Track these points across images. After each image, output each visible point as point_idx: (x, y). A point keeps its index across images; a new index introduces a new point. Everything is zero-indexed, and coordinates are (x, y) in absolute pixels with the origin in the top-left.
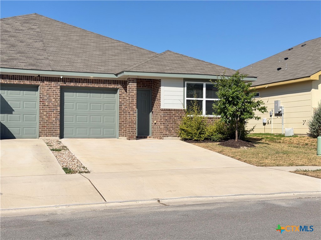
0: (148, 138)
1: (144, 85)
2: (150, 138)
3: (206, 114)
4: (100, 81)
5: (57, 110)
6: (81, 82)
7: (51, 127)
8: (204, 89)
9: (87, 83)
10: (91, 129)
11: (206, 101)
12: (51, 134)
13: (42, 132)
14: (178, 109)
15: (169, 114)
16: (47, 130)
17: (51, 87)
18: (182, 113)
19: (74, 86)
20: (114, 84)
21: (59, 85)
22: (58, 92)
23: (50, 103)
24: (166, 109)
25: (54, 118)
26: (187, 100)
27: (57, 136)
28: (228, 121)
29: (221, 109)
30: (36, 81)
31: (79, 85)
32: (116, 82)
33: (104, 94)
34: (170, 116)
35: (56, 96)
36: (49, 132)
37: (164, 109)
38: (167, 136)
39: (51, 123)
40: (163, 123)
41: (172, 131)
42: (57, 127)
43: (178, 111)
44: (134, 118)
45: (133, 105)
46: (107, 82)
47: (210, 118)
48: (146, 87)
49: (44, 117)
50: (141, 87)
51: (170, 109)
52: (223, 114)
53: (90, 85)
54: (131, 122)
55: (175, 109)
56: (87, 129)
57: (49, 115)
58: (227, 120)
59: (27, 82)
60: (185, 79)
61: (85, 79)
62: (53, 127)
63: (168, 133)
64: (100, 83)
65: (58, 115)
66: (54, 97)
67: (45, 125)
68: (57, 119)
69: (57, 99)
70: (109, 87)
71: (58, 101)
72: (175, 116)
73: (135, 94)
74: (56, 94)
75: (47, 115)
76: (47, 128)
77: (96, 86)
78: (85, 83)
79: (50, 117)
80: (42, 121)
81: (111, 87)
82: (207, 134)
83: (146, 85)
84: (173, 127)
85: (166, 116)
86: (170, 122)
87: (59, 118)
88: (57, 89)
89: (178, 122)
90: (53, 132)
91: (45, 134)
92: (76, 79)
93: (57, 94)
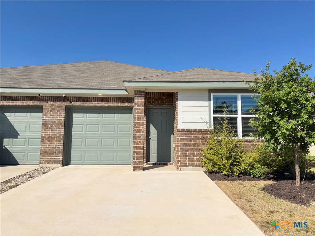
0: (169, 165)
1: (163, 102)
2: (171, 166)
3: (243, 136)
4: (110, 99)
5: (61, 132)
6: (89, 101)
7: (53, 152)
8: (239, 103)
9: (95, 101)
10: (102, 154)
11: (242, 118)
12: (53, 161)
13: (43, 158)
14: (201, 130)
15: (189, 137)
16: (48, 156)
17: (55, 107)
18: (208, 134)
19: (81, 106)
20: (127, 102)
21: (64, 105)
22: (63, 112)
23: (54, 125)
24: (184, 129)
25: (57, 142)
26: (214, 118)
27: (59, 163)
28: (279, 147)
29: (264, 126)
30: (39, 101)
31: (87, 104)
32: (129, 100)
33: (118, 114)
34: (190, 139)
35: (60, 117)
36: (51, 158)
37: (182, 129)
38: (187, 166)
39: (54, 148)
40: (181, 148)
41: (193, 159)
42: (60, 152)
43: (201, 132)
44: (140, 142)
45: (139, 125)
46: (119, 100)
47: (250, 141)
48: (166, 104)
49: (46, 141)
50: (159, 104)
51: (189, 130)
52: (268, 136)
53: (100, 104)
54: (136, 147)
55: (196, 130)
56: (97, 155)
57: (51, 139)
58: (277, 147)
59: (30, 103)
60: (211, 91)
61: (93, 97)
62: (56, 152)
63: (188, 161)
64: (110, 102)
65: (62, 139)
66: (58, 118)
67: (46, 150)
68: (61, 143)
69: (61, 121)
70: (122, 105)
71: (62, 123)
72: (198, 139)
73: (143, 111)
74: (60, 115)
75: (49, 139)
76: (49, 154)
77: (107, 104)
78: (93, 102)
79: (52, 141)
80: (43, 145)
81: (124, 105)
82: (243, 165)
83: (166, 102)
84: (194, 154)
85: (184, 139)
86: (190, 146)
87: (63, 142)
88: (62, 109)
89: (202, 146)
90: (55, 159)
91: (46, 161)
92: (83, 97)
93: (62, 115)
